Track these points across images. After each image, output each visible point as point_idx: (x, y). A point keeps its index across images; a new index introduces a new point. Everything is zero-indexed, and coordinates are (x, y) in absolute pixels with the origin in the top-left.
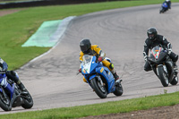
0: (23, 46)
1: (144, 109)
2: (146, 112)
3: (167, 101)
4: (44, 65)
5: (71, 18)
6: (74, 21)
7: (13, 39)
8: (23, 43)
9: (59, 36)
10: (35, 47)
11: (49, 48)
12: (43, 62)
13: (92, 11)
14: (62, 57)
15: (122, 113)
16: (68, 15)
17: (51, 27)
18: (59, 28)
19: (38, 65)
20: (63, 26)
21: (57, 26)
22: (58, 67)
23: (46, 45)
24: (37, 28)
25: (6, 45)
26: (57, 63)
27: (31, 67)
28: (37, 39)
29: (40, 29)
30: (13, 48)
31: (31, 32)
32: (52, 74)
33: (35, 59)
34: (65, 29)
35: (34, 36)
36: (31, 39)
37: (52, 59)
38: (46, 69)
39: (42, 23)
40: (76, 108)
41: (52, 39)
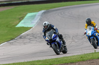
0: (16, 26)
1: (83, 61)
2: (84, 63)
3: (96, 56)
4: (28, 37)
5: (43, 11)
6: (44, 13)
7: (11, 23)
8: (16, 25)
9: (37, 21)
10: (23, 27)
11: (31, 28)
12: (28, 35)
13: (55, 7)
14: (38, 33)
15: (71, 63)
16: (41, 10)
17: (32, 16)
18: (36, 17)
19: (25, 37)
20: (39, 16)
21: (35, 16)
22: (36, 38)
23: (29, 26)
24: (24, 17)
25: (7, 26)
26: (35, 36)
27: (21, 38)
28: (24, 23)
29: (26, 17)
30: (11, 27)
31: (21, 19)
32: (33, 42)
33: (23, 34)
34: (39, 17)
35: (22, 21)
36: (21, 22)
37: (32, 34)
38: (29, 39)
39: (27, 14)
40: (46, 60)
41: (32, 23)
